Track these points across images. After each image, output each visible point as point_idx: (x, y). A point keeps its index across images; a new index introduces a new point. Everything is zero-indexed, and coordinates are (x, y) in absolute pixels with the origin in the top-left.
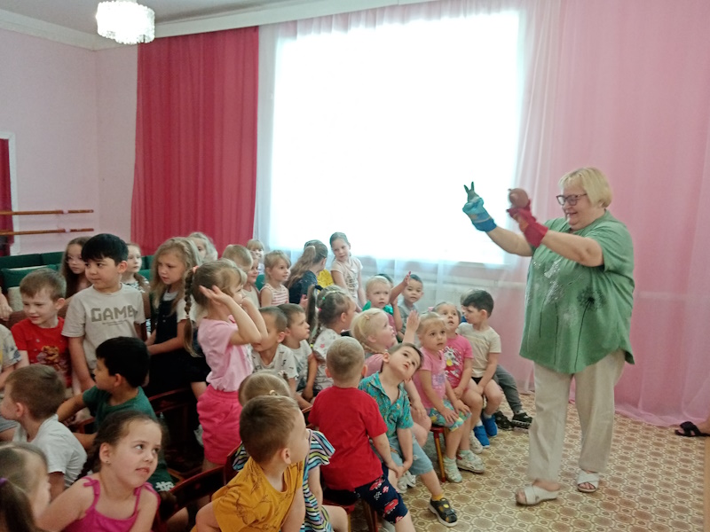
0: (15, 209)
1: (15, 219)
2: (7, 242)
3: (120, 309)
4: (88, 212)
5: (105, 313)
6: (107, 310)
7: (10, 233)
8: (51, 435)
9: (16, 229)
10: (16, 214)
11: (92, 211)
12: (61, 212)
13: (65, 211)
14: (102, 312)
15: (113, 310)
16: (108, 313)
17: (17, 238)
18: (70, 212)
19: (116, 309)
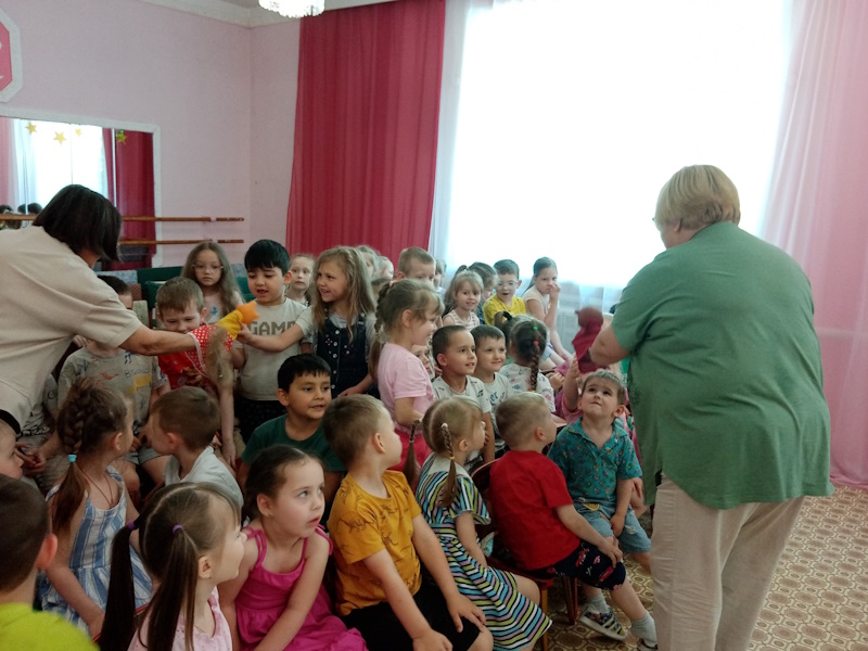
0: (158, 214)
1: (159, 226)
2: (147, 252)
3: (279, 325)
4: (238, 220)
5: (261, 326)
6: (265, 324)
7: (152, 242)
8: (209, 473)
9: (159, 237)
10: (160, 220)
11: (243, 220)
12: (208, 220)
13: (213, 218)
14: (258, 326)
15: (270, 325)
16: (264, 328)
17: (159, 248)
18: (218, 220)
19: (274, 324)
